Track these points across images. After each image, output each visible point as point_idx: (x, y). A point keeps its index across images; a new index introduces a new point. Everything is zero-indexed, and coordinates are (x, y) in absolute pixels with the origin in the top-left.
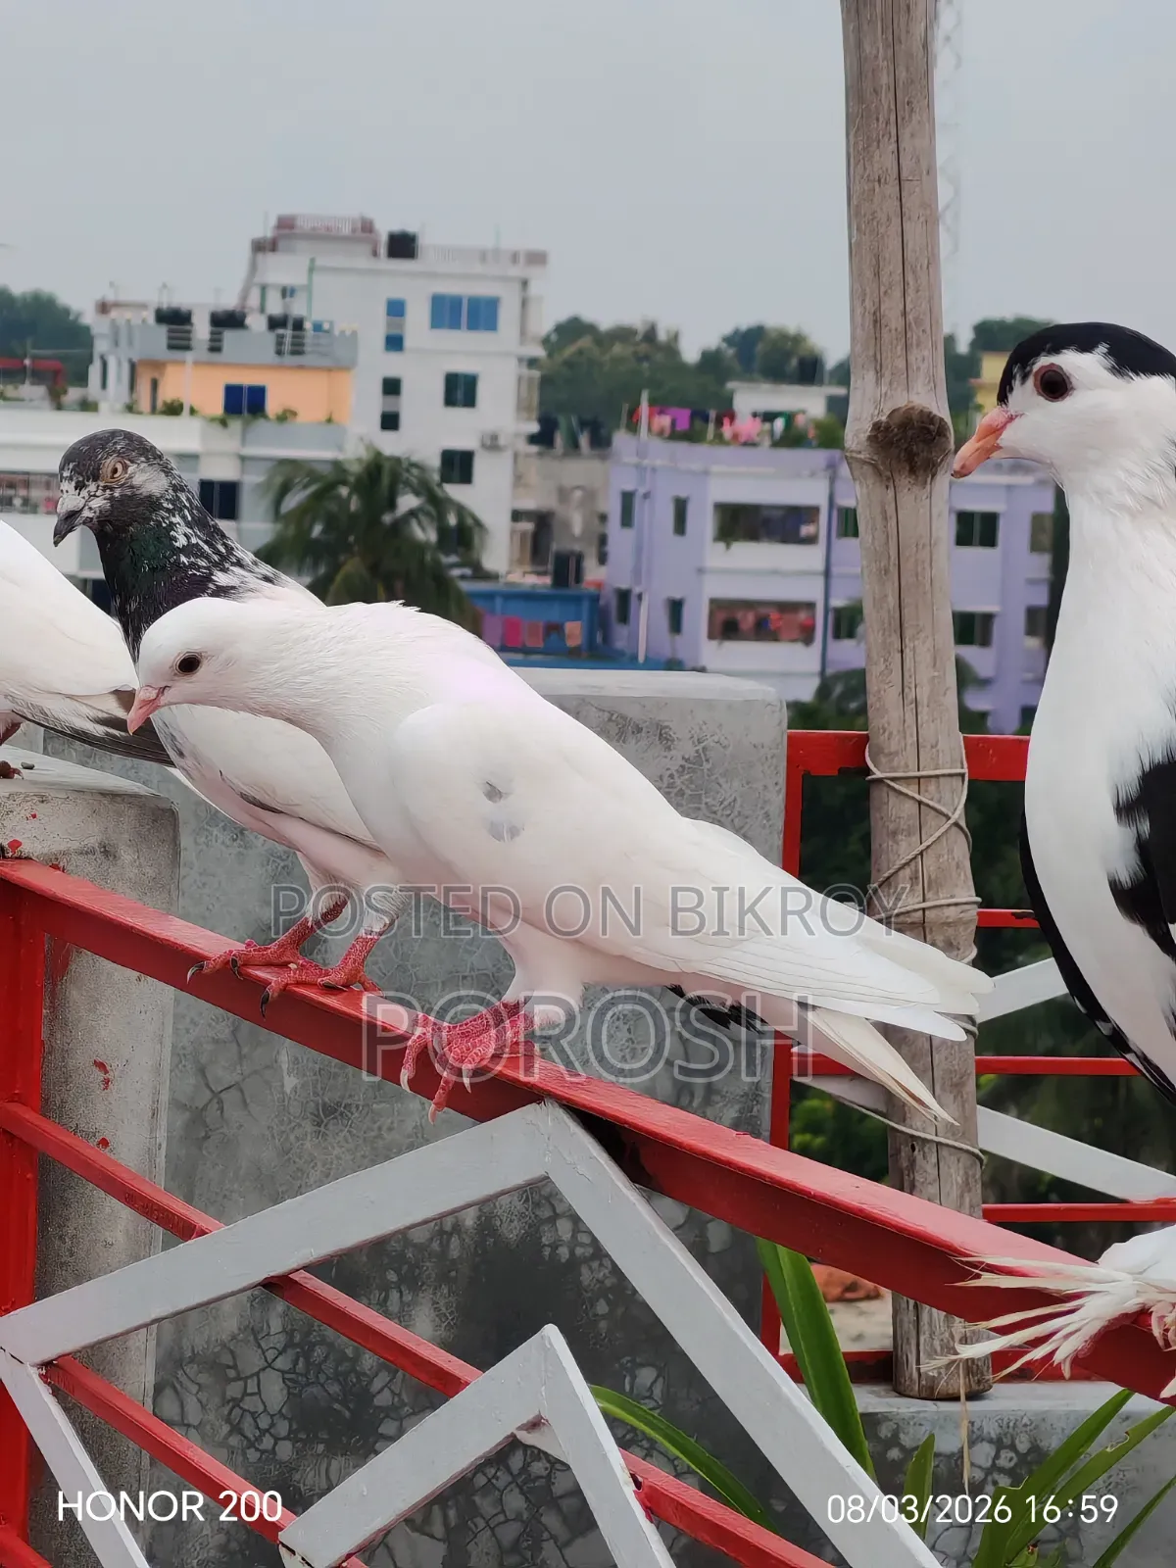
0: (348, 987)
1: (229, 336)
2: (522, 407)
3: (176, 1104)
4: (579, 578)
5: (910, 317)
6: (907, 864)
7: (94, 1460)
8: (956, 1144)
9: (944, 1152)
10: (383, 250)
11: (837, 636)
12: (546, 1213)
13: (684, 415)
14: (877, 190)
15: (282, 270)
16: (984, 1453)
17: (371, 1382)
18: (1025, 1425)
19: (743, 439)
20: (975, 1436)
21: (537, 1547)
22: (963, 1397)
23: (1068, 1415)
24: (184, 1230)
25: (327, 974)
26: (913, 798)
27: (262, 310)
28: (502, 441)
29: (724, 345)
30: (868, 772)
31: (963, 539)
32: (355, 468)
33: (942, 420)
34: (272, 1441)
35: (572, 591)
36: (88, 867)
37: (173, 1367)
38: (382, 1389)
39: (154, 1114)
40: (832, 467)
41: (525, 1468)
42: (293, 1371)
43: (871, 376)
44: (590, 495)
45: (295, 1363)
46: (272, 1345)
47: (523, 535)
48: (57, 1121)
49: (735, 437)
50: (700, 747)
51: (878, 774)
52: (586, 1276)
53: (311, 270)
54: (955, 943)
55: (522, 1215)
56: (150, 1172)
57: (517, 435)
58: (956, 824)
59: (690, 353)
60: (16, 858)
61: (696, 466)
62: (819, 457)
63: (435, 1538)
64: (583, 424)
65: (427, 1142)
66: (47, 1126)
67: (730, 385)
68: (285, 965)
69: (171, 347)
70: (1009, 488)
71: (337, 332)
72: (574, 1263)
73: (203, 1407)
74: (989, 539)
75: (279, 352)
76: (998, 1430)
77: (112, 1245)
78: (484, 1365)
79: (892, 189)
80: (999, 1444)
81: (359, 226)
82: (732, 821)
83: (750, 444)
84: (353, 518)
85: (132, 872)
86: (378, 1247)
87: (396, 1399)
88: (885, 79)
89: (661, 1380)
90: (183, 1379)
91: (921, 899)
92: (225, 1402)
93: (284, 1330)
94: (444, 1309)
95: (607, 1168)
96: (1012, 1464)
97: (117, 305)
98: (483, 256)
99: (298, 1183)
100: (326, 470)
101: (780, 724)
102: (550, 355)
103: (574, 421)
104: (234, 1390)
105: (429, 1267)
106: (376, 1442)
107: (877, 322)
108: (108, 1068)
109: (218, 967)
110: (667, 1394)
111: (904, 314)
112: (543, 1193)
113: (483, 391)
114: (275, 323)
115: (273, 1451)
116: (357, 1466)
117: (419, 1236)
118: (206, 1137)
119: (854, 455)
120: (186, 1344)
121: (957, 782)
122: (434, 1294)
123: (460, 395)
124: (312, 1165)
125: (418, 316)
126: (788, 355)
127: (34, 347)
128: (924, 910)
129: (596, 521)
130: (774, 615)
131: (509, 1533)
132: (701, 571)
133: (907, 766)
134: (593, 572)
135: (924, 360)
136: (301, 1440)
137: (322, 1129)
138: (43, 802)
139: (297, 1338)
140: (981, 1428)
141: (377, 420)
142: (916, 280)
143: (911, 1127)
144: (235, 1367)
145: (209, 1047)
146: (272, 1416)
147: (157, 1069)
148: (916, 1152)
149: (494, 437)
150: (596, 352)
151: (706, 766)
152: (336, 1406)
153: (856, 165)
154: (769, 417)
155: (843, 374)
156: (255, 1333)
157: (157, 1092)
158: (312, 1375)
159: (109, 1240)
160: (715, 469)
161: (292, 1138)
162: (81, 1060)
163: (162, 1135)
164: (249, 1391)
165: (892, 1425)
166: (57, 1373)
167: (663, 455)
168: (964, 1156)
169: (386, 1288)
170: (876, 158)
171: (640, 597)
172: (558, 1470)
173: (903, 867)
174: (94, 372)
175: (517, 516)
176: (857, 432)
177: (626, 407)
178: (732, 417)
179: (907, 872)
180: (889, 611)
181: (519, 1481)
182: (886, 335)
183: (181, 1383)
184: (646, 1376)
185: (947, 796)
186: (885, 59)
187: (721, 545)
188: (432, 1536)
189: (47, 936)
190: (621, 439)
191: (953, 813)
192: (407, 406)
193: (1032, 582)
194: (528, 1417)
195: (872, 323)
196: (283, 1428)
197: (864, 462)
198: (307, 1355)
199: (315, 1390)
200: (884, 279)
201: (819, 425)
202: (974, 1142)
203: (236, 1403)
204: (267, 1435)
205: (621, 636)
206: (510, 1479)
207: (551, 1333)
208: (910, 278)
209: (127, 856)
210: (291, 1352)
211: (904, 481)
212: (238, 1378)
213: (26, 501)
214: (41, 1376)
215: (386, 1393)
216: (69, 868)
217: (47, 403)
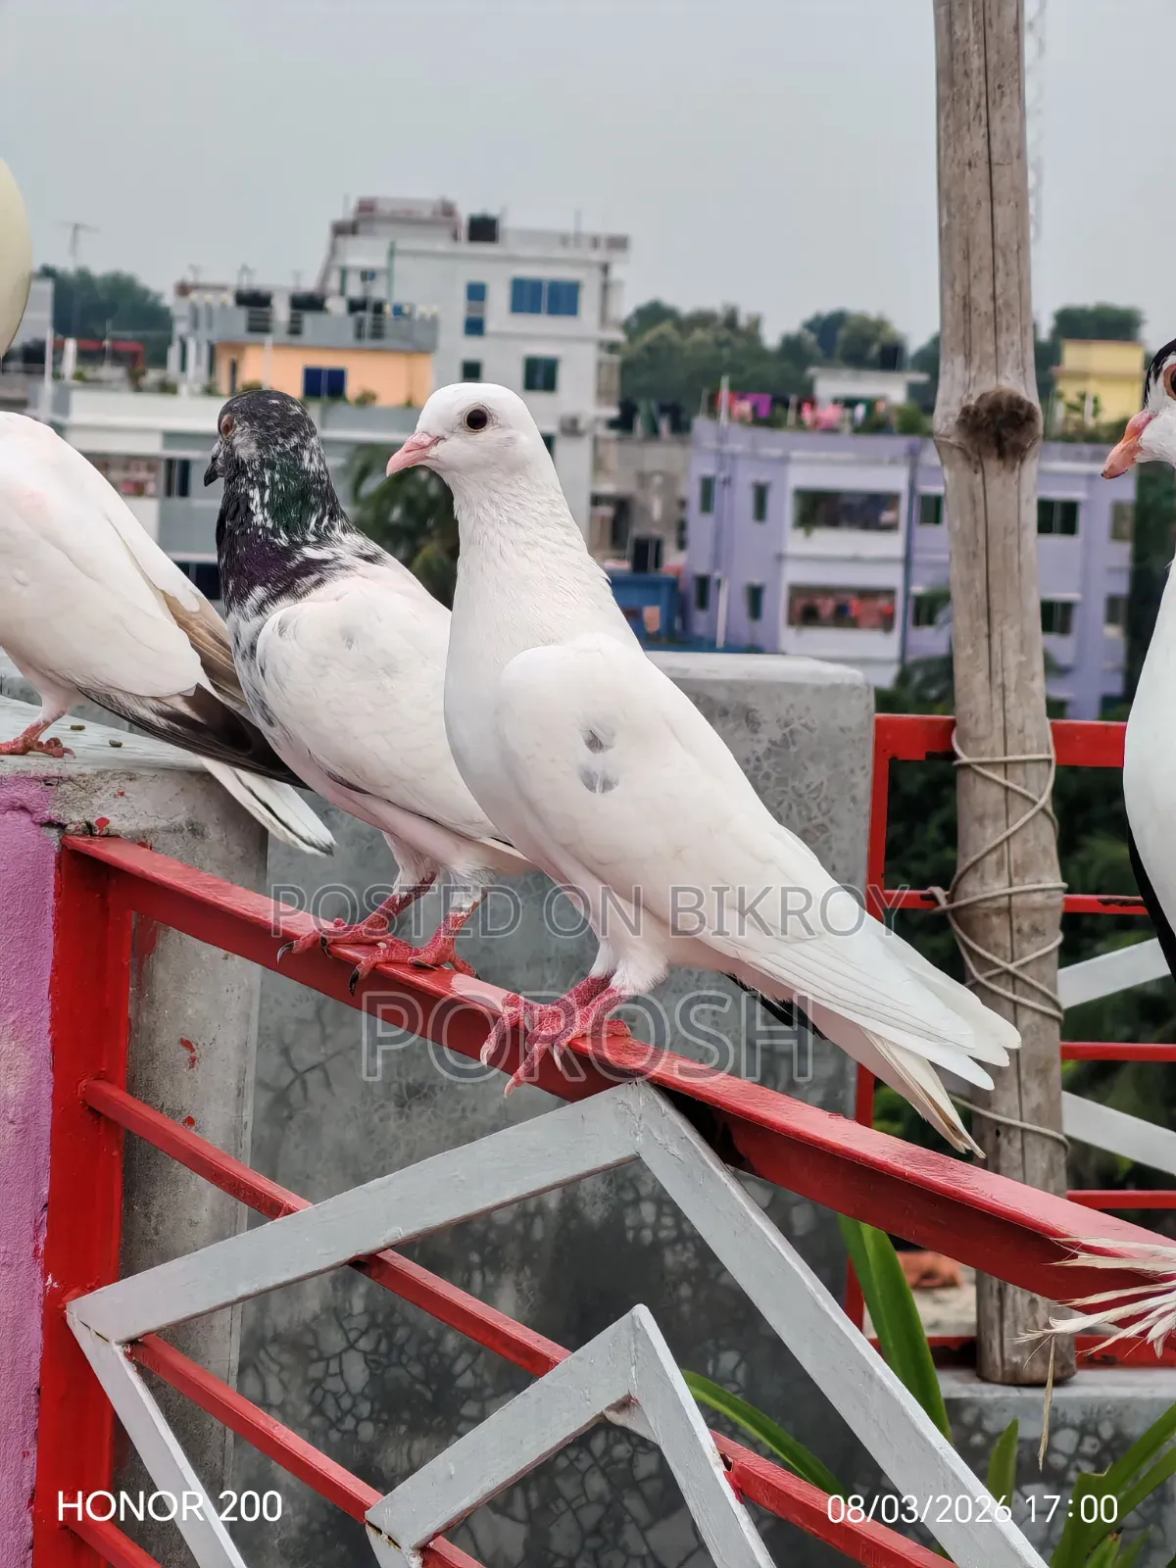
0: (438, 966)
1: (309, 320)
2: (602, 394)
3: (261, 1084)
4: (658, 563)
5: (1000, 302)
6: (995, 848)
8: (1043, 1130)
9: (1029, 1139)
10: (463, 233)
11: (918, 622)
12: (629, 1196)
13: (764, 400)
14: (968, 172)
15: (363, 254)
16: (1066, 1440)
17: (452, 1365)
18: (1109, 1412)
19: (822, 425)
20: (1057, 1423)
21: (618, 1529)
22: (1050, 1382)
23: (1152, 1401)
24: (270, 1209)
25: (417, 953)
26: (999, 784)
27: (342, 292)
28: (582, 425)
29: (806, 331)
30: (954, 756)
31: (1044, 527)
33: (1030, 405)
34: (354, 1422)
35: (652, 575)
36: (175, 844)
37: (255, 1343)
38: (464, 1371)
39: (240, 1092)
40: (913, 455)
41: (607, 1451)
42: (375, 1351)
43: (960, 360)
44: (670, 480)
45: (378, 1343)
46: (354, 1326)
47: (603, 519)
48: (143, 1099)
49: (816, 422)
50: (787, 730)
51: (964, 759)
52: (669, 1259)
53: (392, 253)
54: (1040, 929)
55: (605, 1198)
56: (236, 1150)
57: (597, 420)
58: (1043, 810)
59: (771, 338)
60: (104, 836)
61: (777, 452)
62: (899, 444)
63: (517, 1520)
64: (663, 409)
66: (134, 1104)
67: (812, 371)
68: (374, 944)
69: (251, 329)
70: (1092, 477)
71: (416, 316)
72: (657, 1246)
73: (285, 1388)
74: (1069, 527)
75: (359, 335)
76: (1082, 1417)
77: (197, 1223)
78: (573, 1347)
79: (982, 170)
80: (1083, 1431)
81: (440, 209)
82: (819, 804)
83: (831, 430)
84: (433, 503)
85: (219, 850)
86: (461, 1228)
87: (478, 1381)
88: (976, 63)
89: (743, 1366)
90: (264, 1358)
91: (1007, 884)
92: (307, 1381)
93: (366, 1311)
95: (698, 1147)
96: (1095, 1451)
97: (197, 287)
98: (564, 240)
99: (381, 1164)
101: (868, 706)
102: (630, 340)
103: (654, 406)
104: (316, 1370)
105: (512, 1250)
107: (967, 305)
108: (194, 1046)
109: (307, 946)
110: (750, 1376)
111: (994, 298)
112: (628, 1176)
113: (564, 376)
114: (355, 306)
115: (355, 1432)
116: (440, 1449)
117: (503, 1218)
118: (290, 1117)
119: (944, 439)
120: (267, 1322)
121: (1043, 767)
122: (517, 1276)
123: (539, 379)
124: (396, 1144)
125: (499, 299)
126: (867, 342)
127: (114, 328)
128: (1010, 895)
129: (675, 508)
130: (854, 603)
131: (591, 1515)
132: (780, 558)
133: (993, 750)
134: (674, 560)
135: (1013, 344)
136: (382, 1421)
137: (406, 1109)
138: (131, 779)
139: (380, 1318)
140: (1064, 1415)
142: (1005, 263)
143: (996, 1112)
144: (317, 1347)
145: (291, 1027)
146: (354, 1397)
147: (244, 1048)
148: (1002, 1136)
149: (574, 422)
150: (675, 337)
151: (793, 749)
152: (418, 1387)
153: (947, 146)
154: (850, 403)
155: (929, 360)
156: (337, 1314)
157: (243, 1072)
158: (394, 1355)
159: (195, 1219)
160: (795, 454)
161: (376, 1119)
162: (167, 1037)
163: (248, 1115)
164: (331, 1372)
165: (976, 1410)
166: (139, 1349)
167: (741, 440)
168: (1049, 1144)
169: (469, 1269)
170: (967, 141)
171: (719, 583)
172: (641, 1453)
173: (989, 852)
174: (174, 354)
175: (596, 500)
176: (945, 416)
177: (705, 393)
178: (813, 403)
179: (994, 857)
180: (977, 596)
181: (602, 1463)
182: (976, 320)
183: (262, 1363)
184: (729, 1359)
185: (1033, 782)
186: (976, 42)
187: (800, 533)
188: (514, 1518)
189: (134, 913)
190: (701, 424)
191: (1041, 797)
193: (1111, 571)
194: (618, 1395)
195: (960, 305)
196: (365, 1408)
197: (952, 446)
198: (389, 1335)
199: (395, 1371)
200: (974, 260)
201: (901, 411)
202: (1059, 1129)
203: (318, 1383)
204: (349, 1417)
205: (700, 621)
206: (591, 1461)
207: (642, 1312)
208: (1000, 262)
209: (214, 834)
210: (374, 1334)
211: (992, 465)
212: (320, 1359)
214: (126, 1353)
215: (469, 1374)
216: (155, 845)
217: (126, 385)
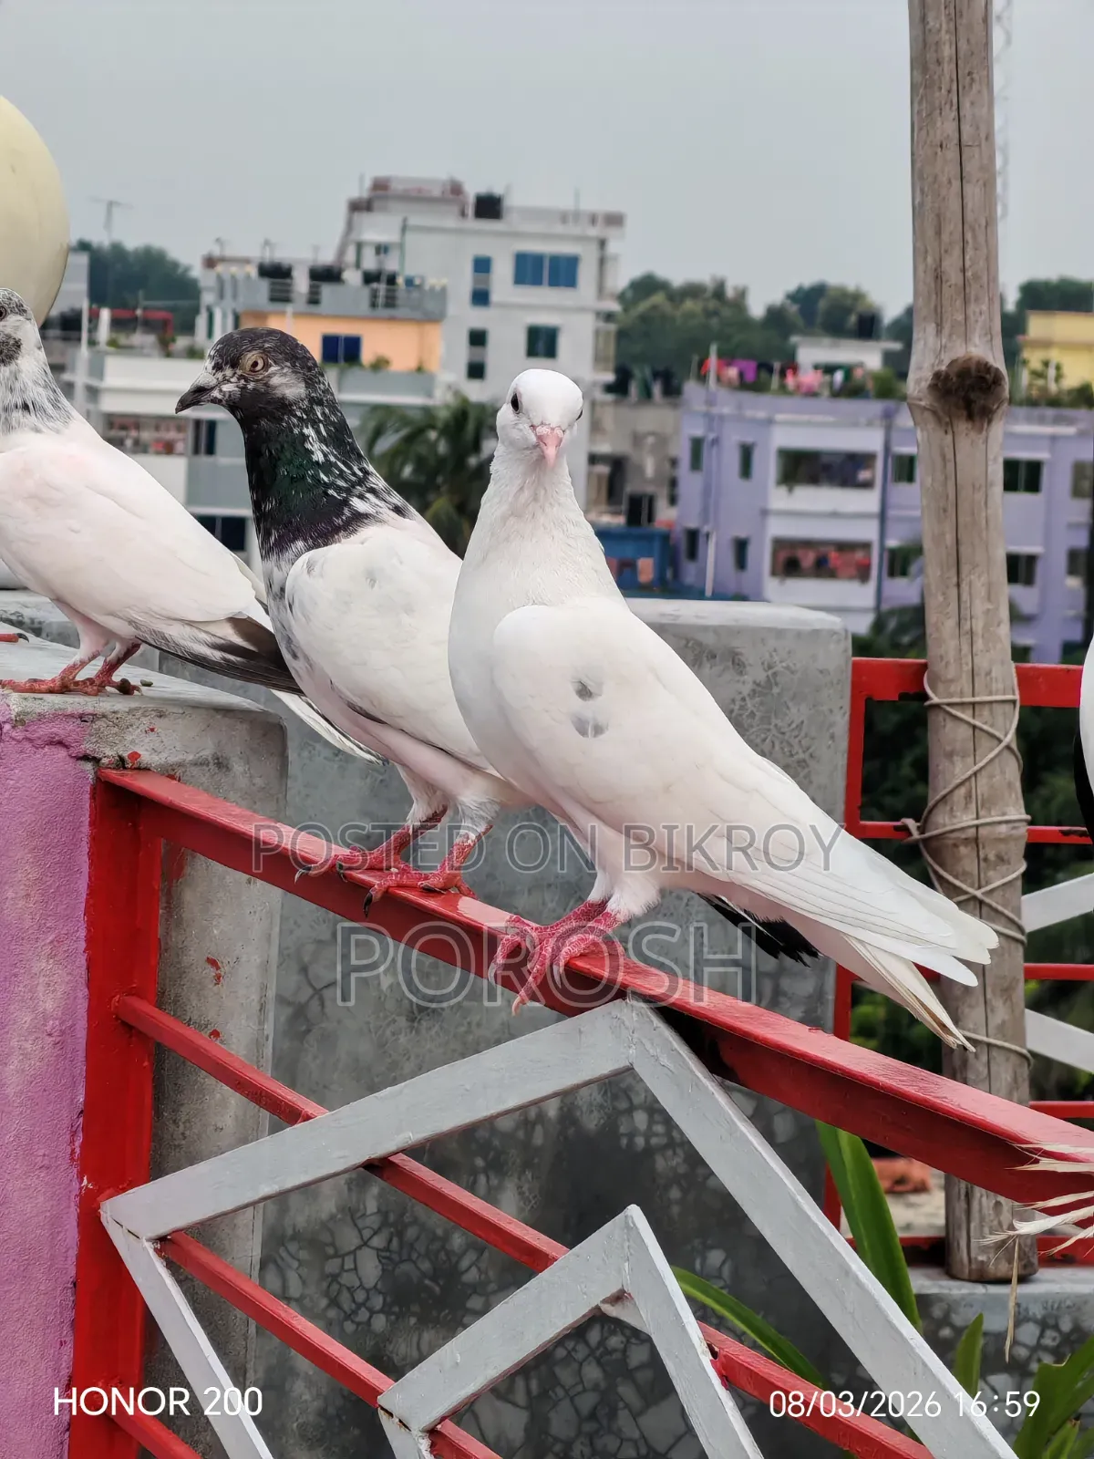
0: (445, 890)
1: (327, 290)
2: (598, 360)
3: (281, 1000)
4: (651, 518)
5: (969, 274)
6: (963, 783)
7: (204, 1327)
8: (1006, 1045)
9: (994, 1053)
10: (470, 211)
11: (892, 574)
12: (623, 1105)
13: (750, 366)
14: (939, 153)
15: (377, 229)
16: (1029, 1333)
17: (458, 1262)
18: (1068, 1307)
19: (804, 389)
20: (1021, 1317)
21: (613, 1414)
22: (1015, 1280)
24: (291, 1116)
25: (426, 878)
26: (967, 723)
27: (358, 265)
29: (789, 302)
30: (926, 697)
31: (1010, 485)
32: (443, 415)
33: (997, 370)
34: (368, 1315)
35: (645, 528)
36: (202, 776)
37: (276, 1241)
38: (470, 1267)
39: (262, 1008)
40: (888, 417)
41: (602, 1342)
42: (387, 1249)
43: (931, 328)
44: (662, 440)
45: (390, 1241)
46: (367, 1225)
47: (599, 477)
48: (172, 1013)
49: (798, 387)
50: (770, 672)
51: (935, 699)
52: (660, 1163)
53: (404, 229)
54: (1006, 858)
55: (601, 1107)
56: (259, 1061)
57: (594, 384)
58: (1008, 747)
59: (757, 309)
60: (135, 769)
61: (761, 414)
62: (875, 407)
63: (518, 1406)
64: (656, 375)
65: (512, 1037)
66: (164, 1018)
67: (794, 339)
68: (387, 869)
69: (273, 299)
70: (1054, 439)
71: (427, 287)
72: (649, 1152)
73: (304, 1283)
74: (1033, 485)
75: (374, 305)
76: (1043, 1312)
77: (222, 1129)
78: (571, 1245)
79: (952, 153)
80: (1044, 1325)
81: (449, 188)
82: (800, 742)
83: (812, 394)
84: (442, 461)
85: (243, 782)
86: (468, 1134)
87: (483, 1277)
88: (947, 51)
89: (729, 1260)
90: (284, 1254)
91: (975, 816)
92: (324, 1276)
93: (379, 1211)
94: (527, 1194)
95: (687, 1059)
96: (1055, 1344)
97: (223, 260)
98: (564, 217)
99: (392, 1075)
100: (417, 415)
101: (846, 651)
102: (626, 310)
103: (648, 372)
104: (332, 1266)
105: (514, 1155)
106: (463, 1316)
107: (939, 277)
108: (220, 964)
110: (735, 1273)
111: (964, 270)
112: (622, 1085)
113: (563, 343)
114: (369, 278)
115: (369, 1322)
116: (447, 1339)
117: (506, 1125)
118: (308, 1031)
119: (916, 402)
120: (288, 1222)
121: (1008, 707)
122: (519, 1179)
123: (541, 345)
124: (406, 1057)
125: (503, 271)
126: (847, 311)
127: (146, 298)
128: (977, 827)
129: (667, 465)
130: (833, 555)
131: (587, 1402)
132: (765, 513)
133: (961, 692)
134: (665, 514)
135: (981, 314)
136: (394, 1313)
137: (416, 1024)
138: (161, 716)
139: (392, 1218)
140: (1027, 1310)
141: (463, 369)
142: (975, 238)
143: (963, 1028)
144: (333, 1244)
145: (310, 948)
146: (368, 1291)
147: (265, 966)
150: (667, 308)
151: (776, 690)
152: (427, 1282)
153: (920, 129)
154: (829, 369)
155: (903, 330)
156: (352, 1214)
157: (264, 988)
158: (405, 1252)
159: (220, 1125)
160: (779, 417)
161: (388, 1033)
162: (194, 957)
163: (269, 1028)
164: (346, 1267)
165: (944, 1305)
166: (168, 1245)
167: (727, 404)
168: (1013, 1058)
169: (474, 1172)
170: (939, 124)
171: (708, 535)
172: (634, 1344)
173: (958, 786)
174: (201, 322)
175: (594, 459)
176: (918, 381)
177: (696, 358)
178: (795, 369)
179: (962, 791)
180: (947, 548)
181: (597, 1354)
182: (946, 291)
183: (282, 1259)
184: (716, 1257)
185: (999, 721)
186: (947, 32)
187: (783, 490)
188: (515, 1404)
189: (163, 841)
190: (691, 388)
191: (1006, 735)
192: (493, 355)
193: (1073, 526)
194: (613, 1289)
195: (932, 278)
196: (378, 1302)
197: (925, 408)
198: (400, 1234)
199: (406, 1267)
200: (945, 237)
201: (876, 377)
202: (1023, 1044)
203: (334, 1278)
204: (363, 1309)
205: (689, 572)
206: (587, 1352)
207: (634, 1211)
208: (969, 236)
209: (238, 767)
210: (386, 1233)
211: (962, 426)
212: (336, 1255)
213: (137, 442)
214: (156, 1250)
215: (474, 1270)
216: (183, 777)
217: (156, 352)
